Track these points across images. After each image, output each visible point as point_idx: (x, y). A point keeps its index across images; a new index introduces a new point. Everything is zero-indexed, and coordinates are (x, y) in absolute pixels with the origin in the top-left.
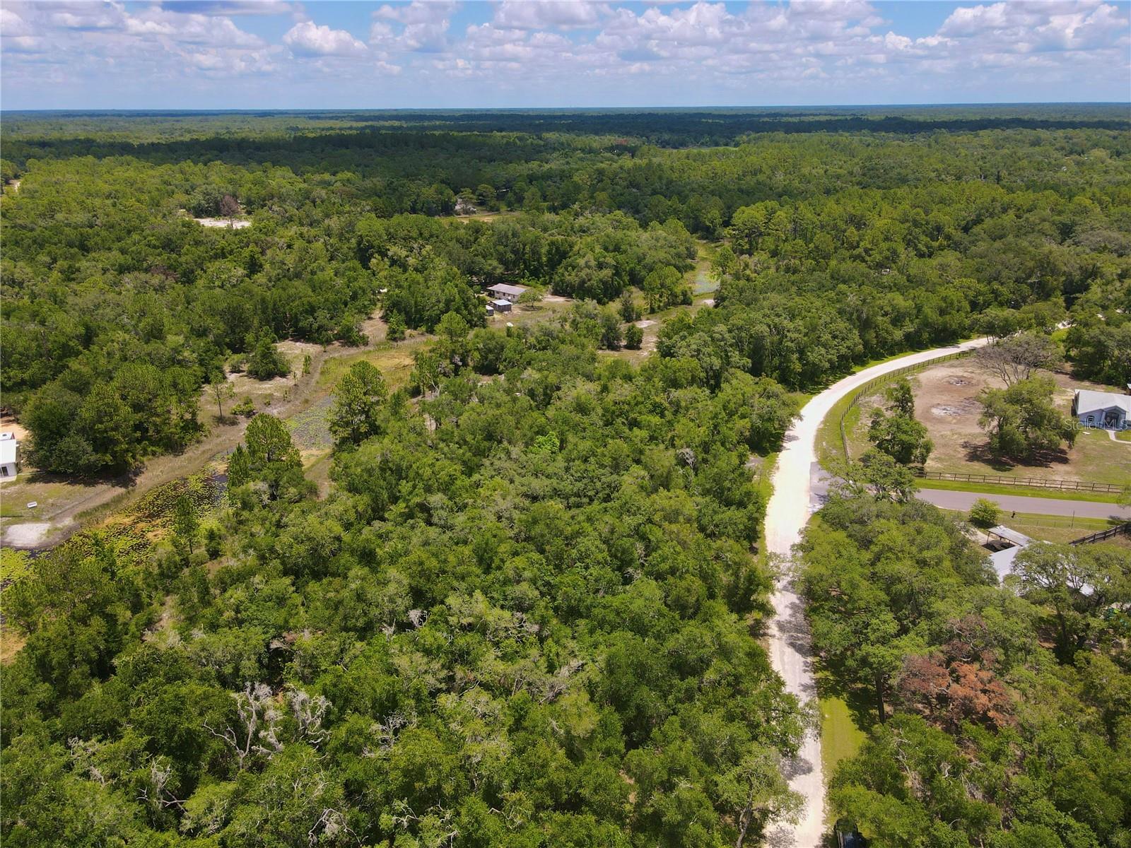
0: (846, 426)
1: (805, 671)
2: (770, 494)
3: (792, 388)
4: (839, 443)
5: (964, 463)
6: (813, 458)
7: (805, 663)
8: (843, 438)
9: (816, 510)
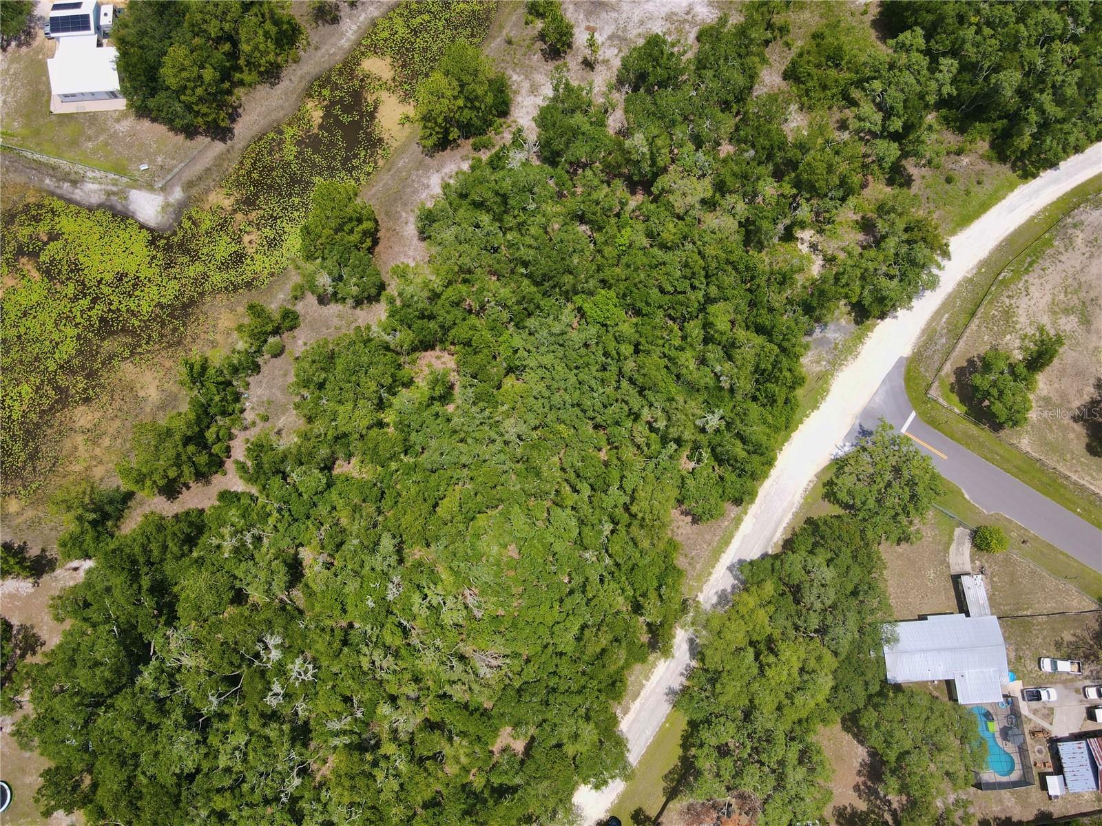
0: (1002, 282)
1: (682, 674)
2: (815, 407)
3: (1002, 158)
4: (962, 320)
5: (1067, 421)
6: (906, 351)
7: (688, 665)
8: (973, 314)
9: (841, 454)
